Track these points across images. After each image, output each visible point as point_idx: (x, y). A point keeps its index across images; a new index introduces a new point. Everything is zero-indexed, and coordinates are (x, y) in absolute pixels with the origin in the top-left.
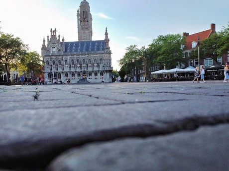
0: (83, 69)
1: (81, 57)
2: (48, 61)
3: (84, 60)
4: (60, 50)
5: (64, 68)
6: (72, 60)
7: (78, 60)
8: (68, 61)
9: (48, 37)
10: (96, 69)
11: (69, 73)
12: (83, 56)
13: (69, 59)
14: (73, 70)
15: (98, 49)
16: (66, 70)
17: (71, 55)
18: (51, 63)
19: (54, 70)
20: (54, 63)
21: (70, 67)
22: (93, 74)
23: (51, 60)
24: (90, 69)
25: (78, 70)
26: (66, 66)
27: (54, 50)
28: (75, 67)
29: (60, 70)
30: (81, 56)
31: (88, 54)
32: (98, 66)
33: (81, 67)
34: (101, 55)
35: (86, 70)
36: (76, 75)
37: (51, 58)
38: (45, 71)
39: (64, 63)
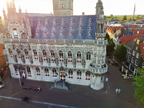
0: (60, 65)
1: (57, 48)
2: (9, 49)
3: (61, 51)
4: (24, 33)
5: (34, 60)
6: (44, 50)
7: (52, 51)
8: (38, 52)
9: (4, 12)
10: (79, 66)
11: (40, 68)
12: (60, 46)
13: (38, 48)
14: (45, 64)
15: (84, 36)
16: (37, 63)
17: (41, 43)
18: (15, 52)
19: (20, 62)
20: (19, 52)
21: (41, 61)
22: (75, 74)
23: (14, 49)
24: (70, 66)
25: (53, 65)
26: (36, 57)
27: (15, 33)
28: (49, 61)
29: (28, 62)
30: (56, 46)
31: (67, 44)
32: (84, 63)
33: (56, 61)
34: (89, 46)
35: (64, 65)
36: (50, 72)
37: (14, 46)
38: (9, 62)
39: (33, 54)
